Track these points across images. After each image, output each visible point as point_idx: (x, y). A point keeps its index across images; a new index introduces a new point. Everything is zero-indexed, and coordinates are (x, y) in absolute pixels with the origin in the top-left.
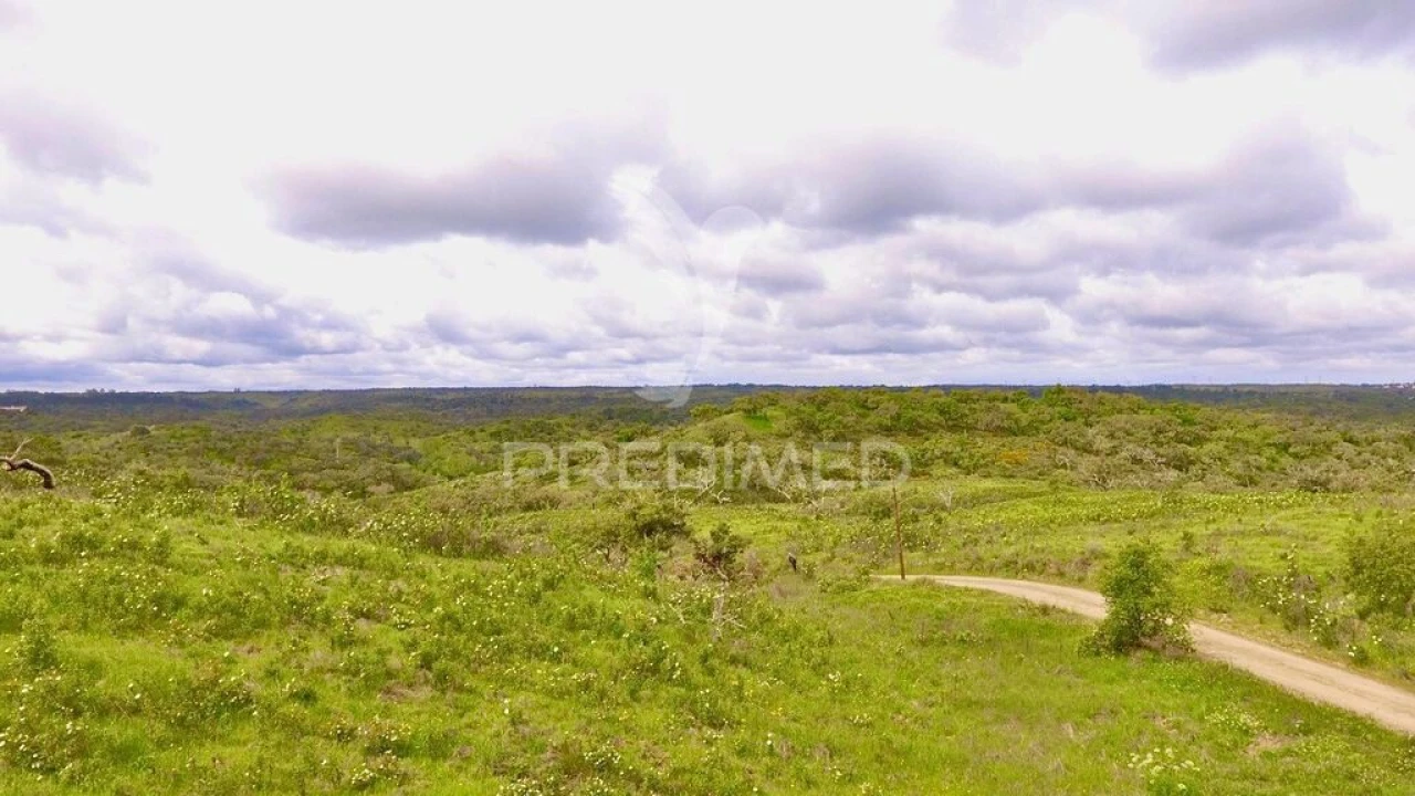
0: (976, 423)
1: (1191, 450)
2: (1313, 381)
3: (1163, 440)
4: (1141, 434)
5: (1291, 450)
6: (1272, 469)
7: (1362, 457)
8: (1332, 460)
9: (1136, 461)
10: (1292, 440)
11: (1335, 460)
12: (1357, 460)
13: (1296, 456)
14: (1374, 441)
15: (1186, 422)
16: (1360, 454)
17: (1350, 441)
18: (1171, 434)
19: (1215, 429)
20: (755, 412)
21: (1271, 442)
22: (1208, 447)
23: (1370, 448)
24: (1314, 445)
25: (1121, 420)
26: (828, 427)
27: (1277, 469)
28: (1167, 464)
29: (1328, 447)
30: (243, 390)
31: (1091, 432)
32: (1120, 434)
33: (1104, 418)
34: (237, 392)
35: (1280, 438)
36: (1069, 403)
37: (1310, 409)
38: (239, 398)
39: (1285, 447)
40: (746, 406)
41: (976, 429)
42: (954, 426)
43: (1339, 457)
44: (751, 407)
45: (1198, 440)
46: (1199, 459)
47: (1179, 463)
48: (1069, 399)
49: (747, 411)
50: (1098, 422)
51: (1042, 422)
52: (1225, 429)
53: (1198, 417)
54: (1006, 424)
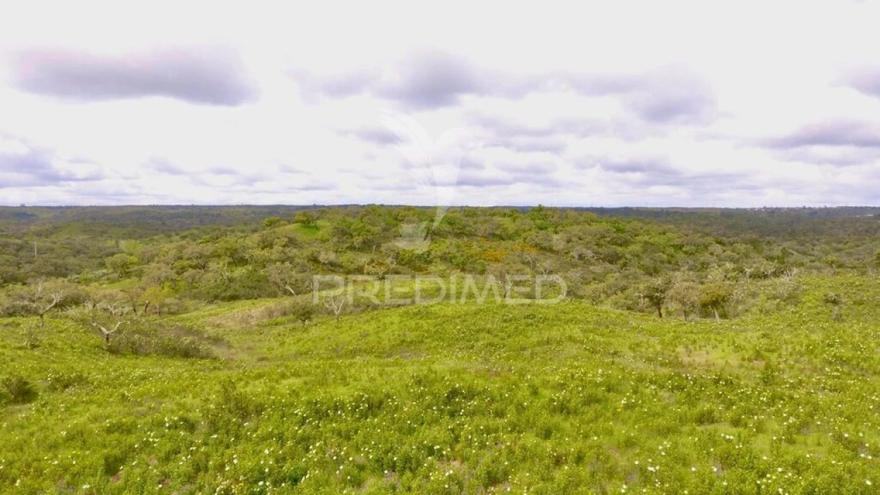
0: (476, 231)
1: (620, 249)
2: (710, 206)
3: (603, 242)
4: (589, 238)
5: (684, 249)
6: (669, 262)
7: (726, 254)
8: (707, 255)
9: (581, 257)
10: (685, 243)
11: (709, 255)
12: (723, 256)
13: (686, 253)
14: (734, 243)
15: (619, 230)
16: (724, 251)
17: (720, 243)
18: (608, 239)
19: (636, 235)
20: (309, 223)
21: (672, 244)
22: (632, 248)
23: (731, 248)
24: (698, 246)
25: (576, 229)
26: (359, 235)
27: (673, 262)
28: (604, 260)
29: (706, 247)
30: (26, 205)
31: (556, 237)
32: (574, 239)
33: (566, 228)
34: (23, 206)
35: (677, 242)
36: (545, 217)
37: (706, 222)
38: (23, 211)
39: (680, 247)
40: (301, 218)
41: (475, 235)
42: (460, 233)
43: (712, 254)
44: (305, 219)
45: (625, 243)
46: (623, 256)
47: (611, 259)
48: (546, 215)
49: (303, 222)
50: (561, 231)
51: (524, 231)
52: (644, 236)
53: (628, 227)
54: (498, 232)
